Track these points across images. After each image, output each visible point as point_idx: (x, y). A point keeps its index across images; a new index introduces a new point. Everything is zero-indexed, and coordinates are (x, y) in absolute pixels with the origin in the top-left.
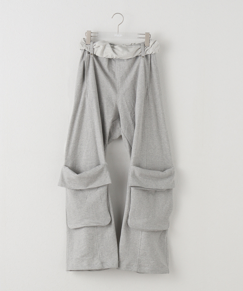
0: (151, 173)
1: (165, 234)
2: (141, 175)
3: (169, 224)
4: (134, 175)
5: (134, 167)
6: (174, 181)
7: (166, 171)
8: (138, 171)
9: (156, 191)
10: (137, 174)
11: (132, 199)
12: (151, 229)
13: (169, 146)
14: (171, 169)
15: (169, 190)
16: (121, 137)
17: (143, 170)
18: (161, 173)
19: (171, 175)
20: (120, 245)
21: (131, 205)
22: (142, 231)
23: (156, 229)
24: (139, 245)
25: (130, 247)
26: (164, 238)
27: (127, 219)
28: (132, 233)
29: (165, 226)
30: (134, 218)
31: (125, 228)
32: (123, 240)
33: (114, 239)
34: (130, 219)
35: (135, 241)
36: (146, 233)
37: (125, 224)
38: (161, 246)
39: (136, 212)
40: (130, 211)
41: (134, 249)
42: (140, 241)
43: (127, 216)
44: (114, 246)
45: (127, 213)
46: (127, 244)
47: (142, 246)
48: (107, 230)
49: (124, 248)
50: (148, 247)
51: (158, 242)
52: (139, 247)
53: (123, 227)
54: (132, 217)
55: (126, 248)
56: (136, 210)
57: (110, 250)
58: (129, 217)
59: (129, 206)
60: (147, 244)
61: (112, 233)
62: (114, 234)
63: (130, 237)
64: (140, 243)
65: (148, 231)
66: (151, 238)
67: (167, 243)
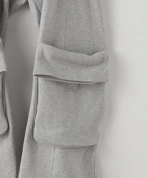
0: (71, 55)
1: (92, 151)
2: (54, 57)
3: (98, 136)
4: (42, 57)
5: (43, 45)
6: (107, 71)
7: (96, 55)
8: (48, 51)
9: (80, 85)
10: (48, 56)
11: (40, 97)
12: (69, 144)
13: (101, 16)
14: (103, 52)
15: (99, 84)
16: (27, 3)
17: (57, 50)
18: (87, 58)
19: (103, 61)
20: (21, 167)
21: (39, 106)
22: (55, 146)
23: (77, 144)
24: (51, 168)
25: (36, 171)
26: (91, 157)
27: (31, 127)
28: (40, 149)
29: (93, 139)
30: (43, 127)
31: (28, 142)
32: (25, 160)
33: (12, 157)
34: (37, 127)
35: (45, 162)
36: (61, 151)
37: (29, 135)
38: (86, 169)
39: (45, 117)
40: (37, 115)
41: (43, 175)
42: (52, 162)
43: (32, 123)
44: (10, 168)
45: (32, 118)
46: (31, 166)
47: (55, 171)
48: (2, 143)
49: (26, 173)
50: (63, 172)
51: (81, 163)
52: (51, 172)
53: (26, 140)
54: (40, 124)
55: (30, 173)
56: (46, 113)
57: (5, 174)
58: (35, 125)
59: (36, 107)
60: (62, 167)
61: (8, 148)
62: (12, 149)
63: (38, 156)
64: (51, 166)
65: (64, 147)
66: (69, 158)
67: (95, 164)
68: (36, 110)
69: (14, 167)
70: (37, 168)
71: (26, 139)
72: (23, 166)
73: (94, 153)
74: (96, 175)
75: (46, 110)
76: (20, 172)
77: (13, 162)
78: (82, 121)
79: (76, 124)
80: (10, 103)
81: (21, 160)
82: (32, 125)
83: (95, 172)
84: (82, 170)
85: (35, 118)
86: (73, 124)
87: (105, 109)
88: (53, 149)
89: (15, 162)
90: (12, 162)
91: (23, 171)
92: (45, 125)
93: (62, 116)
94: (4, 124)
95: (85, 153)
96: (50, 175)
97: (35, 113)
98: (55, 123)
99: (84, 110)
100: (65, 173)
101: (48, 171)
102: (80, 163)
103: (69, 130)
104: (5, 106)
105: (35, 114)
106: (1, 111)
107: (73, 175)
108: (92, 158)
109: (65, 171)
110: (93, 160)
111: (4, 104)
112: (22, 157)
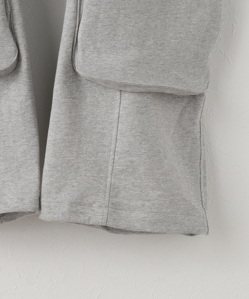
24: (114, 138)
25: (81, 145)
26: (193, 121)
27: (71, 50)
28: (88, 100)
29: (197, 81)
30: (95, 48)
31: (65, 82)
32: (59, 121)
33: (29, 120)
34: (83, 50)
35: (100, 126)
36: (134, 99)
37: (66, 68)
38: (184, 147)
39: (99, 25)
40: (82, 21)
41: (97, 153)
42: (115, 125)
43: (71, 42)
44: (27, 143)
45: (72, 31)
46: (72, 135)
47: (122, 142)
48: (5, 92)
49: (62, 149)
50: (141, 144)
51: (174, 133)
52: (113, 146)
53: (60, 78)
54: (89, 43)
55: (69, 149)
56: (102, 16)
57: (15, 155)
58: (79, 44)
59: (78, 5)
60: (138, 134)
61: (21, 100)
62: (29, 102)
63: (84, 113)
64: (114, 133)
65: (142, 90)
66: (151, 115)
67: (202, 139)
68: (80, 12)
69: (35, 141)
70: (83, 138)
71: (60, 76)
72: (54, 135)
73: (199, 115)
74: (204, 161)
75: (102, 10)
76: (47, 148)
77: (32, 131)
78: (177, 39)
79: (163, 43)
80: (20, 5)
81: (50, 123)
82: (71, 45)
83: (202, 155)
84: (177, 148)
85: (77, 29)
86: (159, 42)
87: (222, 18)
88: (118, 97)
89: (35, 129)
90: (30, 130)
91: (54, 144)
92: (99, 45)
93: (136, 23)
94: (11, 48)
95: (181, 114)
96: (111, 153)
97: (78, 20)
98: (120, 38)
99: (178, 16)
100: (145, 147)
101: (107, 144)
102: (172, 133)
103: (151, 56)
104: (9, 10)
105: (78, 22)
106: (3, 19)
107: (160, 152)
108: (194, 124)
109: (143, 143)
110: (197, 128)
111: (9, 6)
112: (51, 116)
